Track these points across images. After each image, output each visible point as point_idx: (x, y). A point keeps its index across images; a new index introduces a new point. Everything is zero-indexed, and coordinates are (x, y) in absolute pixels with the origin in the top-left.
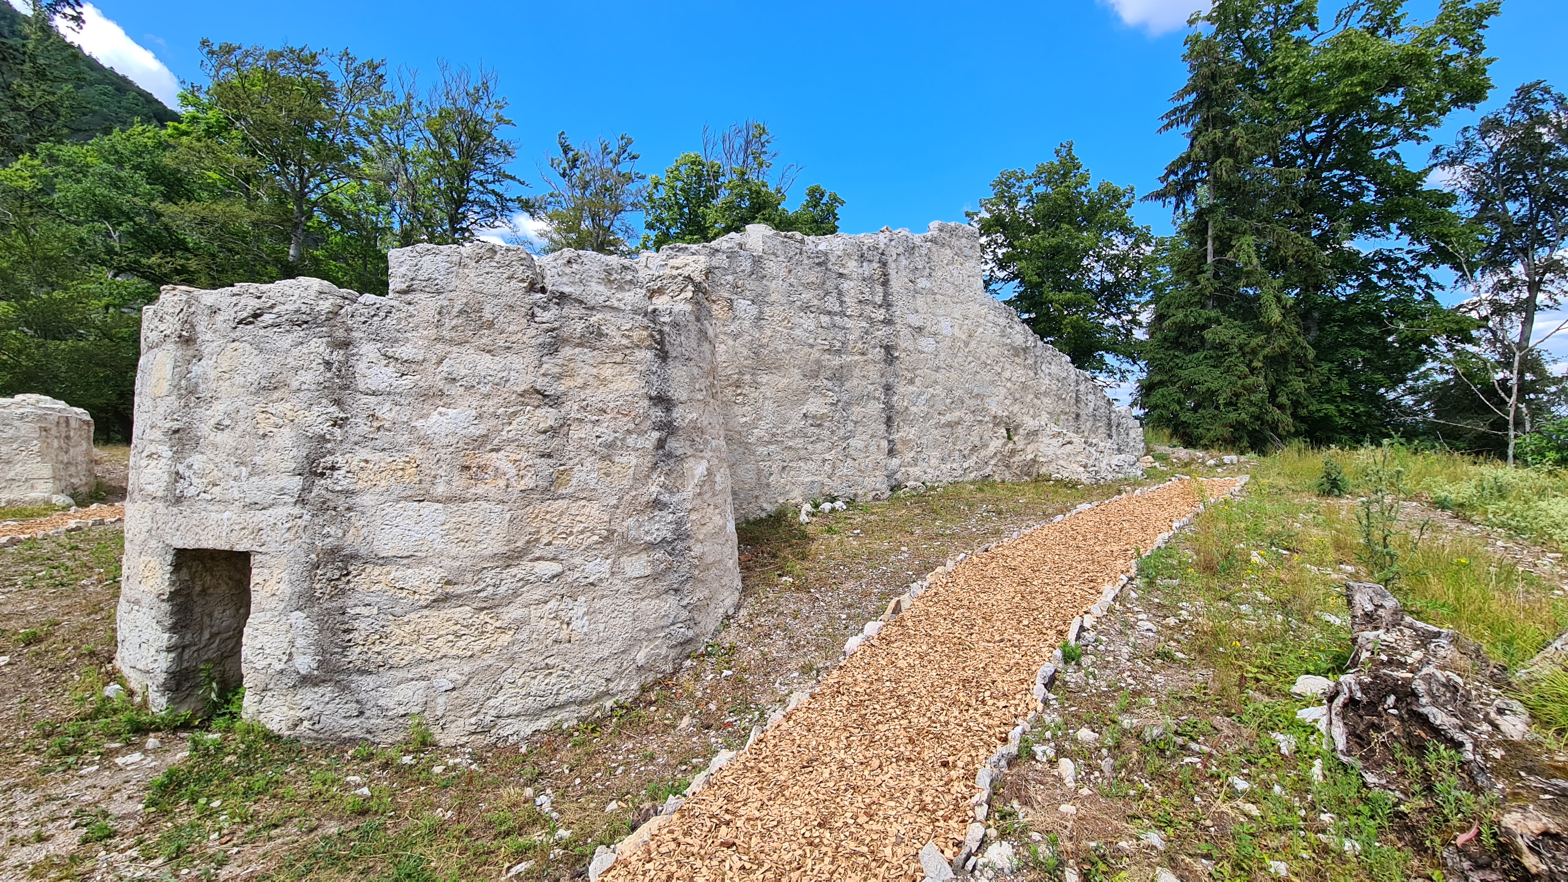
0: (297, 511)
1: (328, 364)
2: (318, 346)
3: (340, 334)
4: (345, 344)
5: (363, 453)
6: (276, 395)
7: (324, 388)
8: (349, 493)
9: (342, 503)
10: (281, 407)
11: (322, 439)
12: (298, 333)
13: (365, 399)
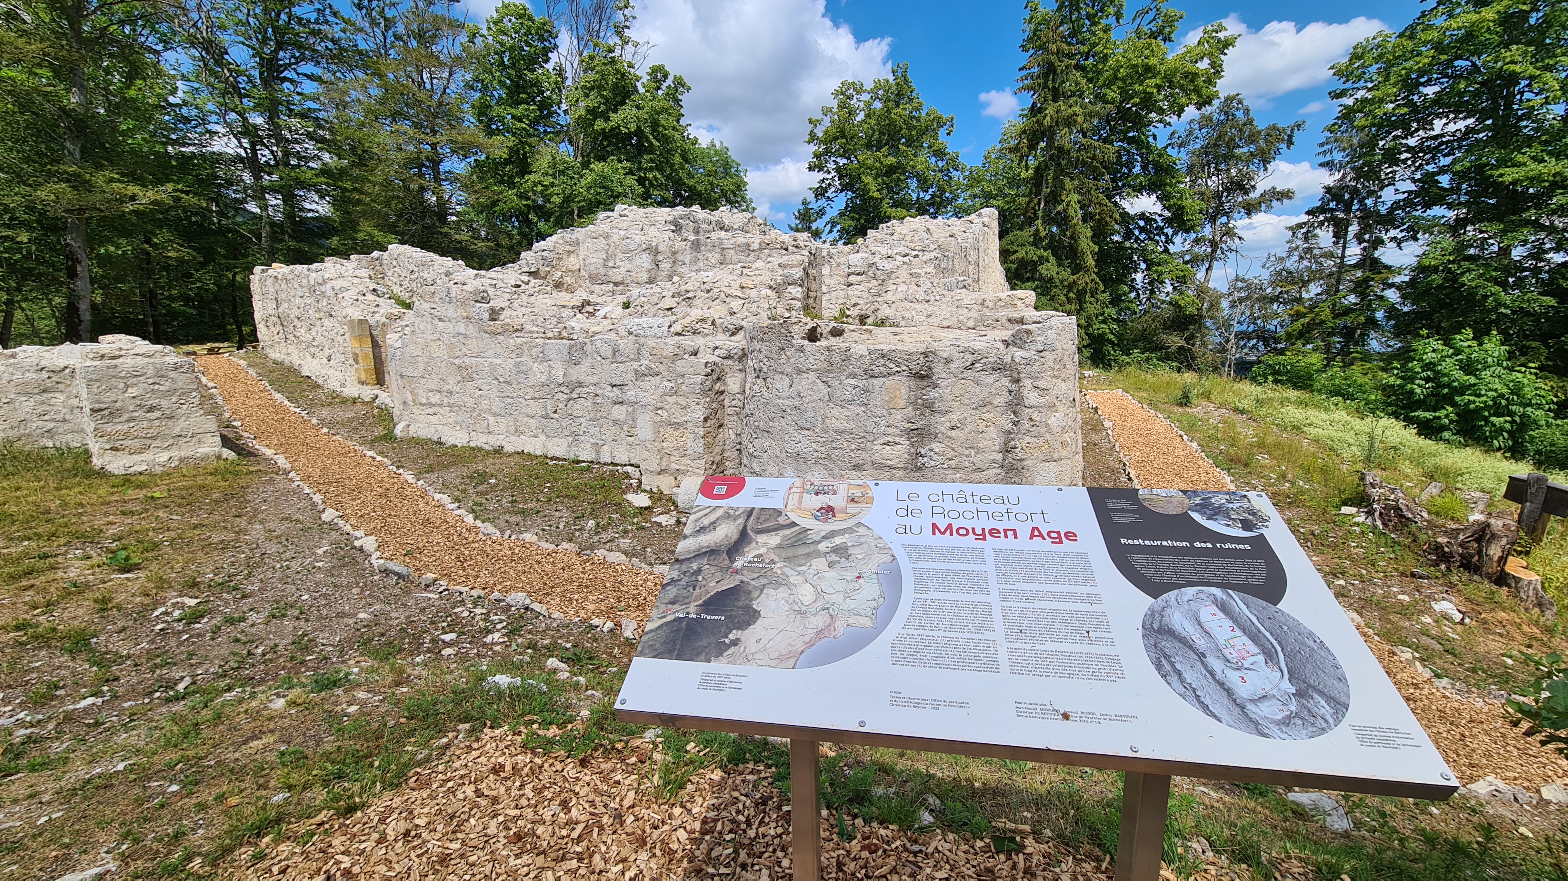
0: (999, 471)
1: (1010, 391)
2: (1005, 382)
3: (1015, 375)
4: (1018, 381)
5: (1027, 439)
6: (985, 409)
7: (1009, 404)
8: (1022, 460)
9: (1019, 465)
10: (987, 416)
11: (1009, 433)
12: (996, 375)
13: (1027, 410)
